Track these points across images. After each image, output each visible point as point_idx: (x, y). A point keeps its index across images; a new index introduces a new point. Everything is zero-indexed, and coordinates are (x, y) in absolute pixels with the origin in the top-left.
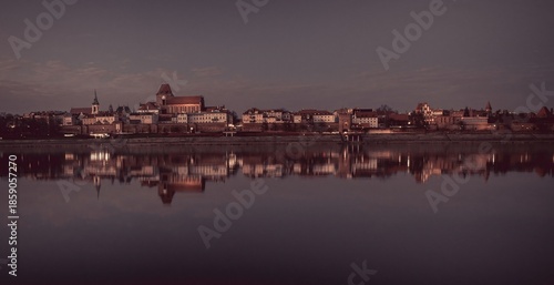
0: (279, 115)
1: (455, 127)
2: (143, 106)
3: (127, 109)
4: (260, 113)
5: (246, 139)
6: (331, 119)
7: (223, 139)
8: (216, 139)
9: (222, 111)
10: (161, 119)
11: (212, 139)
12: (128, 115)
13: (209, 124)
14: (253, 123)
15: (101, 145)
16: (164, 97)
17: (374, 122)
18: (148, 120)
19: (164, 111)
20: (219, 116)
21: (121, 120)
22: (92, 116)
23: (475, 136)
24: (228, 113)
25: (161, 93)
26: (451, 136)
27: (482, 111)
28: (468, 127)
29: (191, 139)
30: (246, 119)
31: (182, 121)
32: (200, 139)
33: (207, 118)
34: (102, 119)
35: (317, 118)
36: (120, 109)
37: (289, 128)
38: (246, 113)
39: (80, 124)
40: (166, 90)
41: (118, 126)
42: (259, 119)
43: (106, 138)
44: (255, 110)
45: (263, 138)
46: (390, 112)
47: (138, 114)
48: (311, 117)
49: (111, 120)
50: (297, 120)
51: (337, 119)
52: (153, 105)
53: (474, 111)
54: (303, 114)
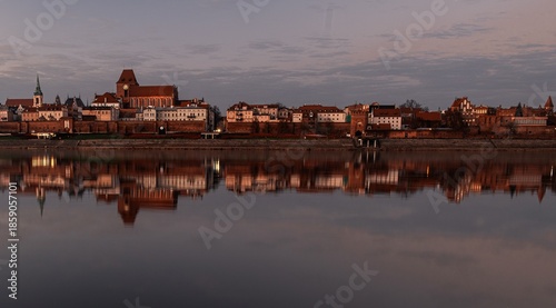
0: (273, 111)
1: (504, 130)
2: (99, 99)
3: (79, 100)
4: (249, 108)
5: (231, 142)
6: (340, 118)
7: (201, 142)
8: (193, 142)
9: (200, 106)
10: (122, 115)
11: (187, 142)
12: (80, 109)
13: (184, 123)
14: (240, 123)
15: (44, 148)
16: (126, 87)
17: (396, 122)
18: (105, 117)
19: (126, 105)
20: (196, 112)
21: (72, 116)
22: (34, 110)
23: (528, 142)
24: (207, 107)
25: (122, 80)
26: (497, 142)
27: (540, 109)
28: (519, 130)
29: (160, 141)
30: (231, 117)
31: (149, 118)
32: (173, 142)
33: (182, 115)
34: (47, 114)
35: (323, 116)
36: (70, 101)
37: (284, 129)
38: (232, 109)
39: (19, 119)
40: (128, 77)
41: (67, 124)
42: (248, 116)
43: (52, 138)
44: (243, 104)
45: (252, 142)
46: (418, 109)
47: (91, 108)
48: (315, 116)
49: (58, 115)
50: (297, 118)
51: (348, 118)
52: (111, 97)
53: (529, 109)
54: (304, 110)
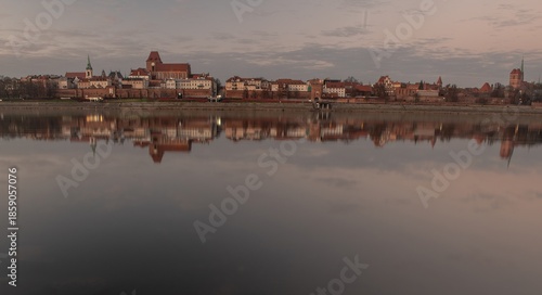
0: (258, 83)
1: (411, 98)
2: (134, 72)
3: (119, 73)
4: (242, 80)
5: (229, 104)
6: (304, 88)
7: (208, 104)
8: (202, 104)
9: (207, 79)
10: (150, 85)
11: (198, 104)
12: (120, 80)
13: (195, 91)
14: (235, 91)
15: (96, 108)
16: (153, 64)
17: (341, 92)
18: (138, 86)
19: (154, 77)
20: (204, 83)
21: (114, 85)
22: (86, 80)
23: (427, 107)
24: (212, 79)
25: (150, 59)
26: (407, 107)
27: (434, 85)
28: (422, 99)
29: (179, 104)
30: (229, 87)
31: (171, 87)
32: (188, 104)
33: (194, 85)
34: (96, 84)
35: (293, 87)
36: (112, 74)
37: (266, 95)
38: (229, 81)
39: (76, 87)
40: (154, 57)
41: (111, 91)
42: (241, 86)
43: (100, 101)
44: (236, 78)
45: (244, 104)
46: (355, 83)
47: (129, 79)
48: (287, 86)
49: (104, 84)
50: (275, 88)
51: (309, 88)
52: (143, 72)
53: (427, 84)
54: (279, 82)
